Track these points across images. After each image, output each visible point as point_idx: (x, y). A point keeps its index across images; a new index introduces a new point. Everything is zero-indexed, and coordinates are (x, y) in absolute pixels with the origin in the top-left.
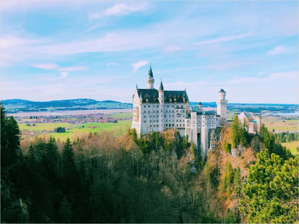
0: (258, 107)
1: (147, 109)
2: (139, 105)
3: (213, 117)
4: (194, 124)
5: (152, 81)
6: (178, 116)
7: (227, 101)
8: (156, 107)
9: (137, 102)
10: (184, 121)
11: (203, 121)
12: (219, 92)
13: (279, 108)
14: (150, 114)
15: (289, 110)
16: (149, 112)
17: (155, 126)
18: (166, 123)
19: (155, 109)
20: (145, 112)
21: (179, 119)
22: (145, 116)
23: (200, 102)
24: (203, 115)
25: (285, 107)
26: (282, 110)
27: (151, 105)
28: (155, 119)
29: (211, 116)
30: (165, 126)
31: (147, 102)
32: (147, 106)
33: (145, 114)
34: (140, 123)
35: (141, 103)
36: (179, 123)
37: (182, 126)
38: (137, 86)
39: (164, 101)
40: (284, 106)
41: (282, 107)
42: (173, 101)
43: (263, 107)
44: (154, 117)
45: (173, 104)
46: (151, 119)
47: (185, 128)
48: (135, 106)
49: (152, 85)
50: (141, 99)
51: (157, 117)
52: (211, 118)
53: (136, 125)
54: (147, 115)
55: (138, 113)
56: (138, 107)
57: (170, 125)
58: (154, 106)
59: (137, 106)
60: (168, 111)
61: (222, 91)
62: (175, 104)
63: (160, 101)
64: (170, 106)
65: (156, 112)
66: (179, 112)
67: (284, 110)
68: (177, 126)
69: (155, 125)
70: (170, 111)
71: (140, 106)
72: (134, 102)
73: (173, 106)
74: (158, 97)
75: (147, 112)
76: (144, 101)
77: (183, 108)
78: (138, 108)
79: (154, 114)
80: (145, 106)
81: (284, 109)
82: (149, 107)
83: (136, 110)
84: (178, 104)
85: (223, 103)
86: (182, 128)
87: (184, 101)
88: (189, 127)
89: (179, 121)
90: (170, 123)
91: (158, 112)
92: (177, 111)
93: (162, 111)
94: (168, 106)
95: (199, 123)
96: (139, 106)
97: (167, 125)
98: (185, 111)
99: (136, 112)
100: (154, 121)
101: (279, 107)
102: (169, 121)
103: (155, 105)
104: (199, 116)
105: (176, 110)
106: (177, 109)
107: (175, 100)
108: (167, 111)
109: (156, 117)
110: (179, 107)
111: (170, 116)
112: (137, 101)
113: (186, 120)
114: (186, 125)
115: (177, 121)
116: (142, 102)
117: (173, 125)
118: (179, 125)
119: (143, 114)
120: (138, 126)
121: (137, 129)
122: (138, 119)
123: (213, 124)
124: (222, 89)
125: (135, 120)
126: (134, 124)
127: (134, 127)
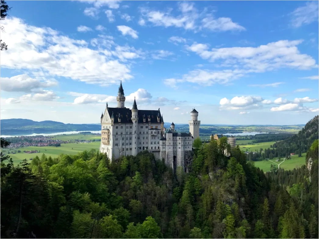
0: (208, 127)
1: (120, 130)
2: (110, 125)
3: (189, 138)
4: (170, 147)
5: (122, 99)
6: (152, 138)
7: (200, 121)
8: (129, 128)
9: (107, 122)
10: (158, 143)
11: (179, 144)
12: (191, 112)
14: (123, 136)
15: (237, 131)
16: (122, 133)
17: (128, 150)
18: (140, 146)
19: (128, 130)
20: (117, 134)
21: (153, 141)
22: (117, 138)
23: (173, 123)
24: (179, 136)
27: (124, 126)
28: (127, 141)
29: (187, 137)
30: (139, 149)
31: (119, 123)
32: (119, 127)
33: (117, 136)
34: (110, 147)
35: (113, 124)
36: (153, 146)
37: (157, 148)
38: (108, 104)
39: (137, 121)
40: (233, 127)
41: (231, 128)
42: (147, 122)
43: (212, 127)
44: (127, 139)
45: (147, 125)
46: (124, 141)
47: (160, 151)
48: (104, 127)
49: (123, 104)
50: (113, 119)
51: (131, 139)
52: (187, 139)
53: (105, 149)
54: (119, 137)
55: (109, 136)
56: (108, 128)
57: (144, 147)
58: (127, 128)
59: (107, 127)
60: (142, 133)
61: (195, 111)
62: (150, 124)
63: (134, 121)
64: (144, 127)
65: (129, 133)
66: (153, 133)
68: (152, 149)
69: (128, 149)
70: (144, 133)
71: (112, 127)
72: (102, 122)
73: (147, 127)
74: (131, 117)
75: (119, 133)
76: (116, 122)
77: (157, 129)
78: (108, 130)
79: (127, 136)
80: (117, 128)
81: (233, 129)
82: (122, 127)
83: (107, 131)
84: (152, 125)
85: (196, 123)
86: (157, 151)
87: (158, 121)
88: (164, 150)
89: (153, 143)
90: (144, 145)
91: (131, 133)
92: (152, 132)
93: (135, 132)
94: (142, 127)
95: (175, 145)
96: (110, 127)
97: (140, 148)
98: (160, 133)
99: (106, 134)
100: (127, 144)
101: (227, 127)
102: (142, 143)
103: (128, 125)
104: (174, 137)
105: (150, 131)
106: (152, 130)
107: (149, 120)
108: (140, 133)
109: (129, 139)
110: (153, 128)
111: (144, 138)
112: (107, 120)
113: (161, 142)
114: (161, 147)
115: (152, 143)
116: (114, 123)
117: (147, 148)
118: (154, 148)
119: (115, 136)
120: (109, 149)
121: (108, 153)
122: (109, 141)
123: (189, 146)
124: (194, 109)
125: (104, 144)
126: (103, 148)
127: (103, 151)
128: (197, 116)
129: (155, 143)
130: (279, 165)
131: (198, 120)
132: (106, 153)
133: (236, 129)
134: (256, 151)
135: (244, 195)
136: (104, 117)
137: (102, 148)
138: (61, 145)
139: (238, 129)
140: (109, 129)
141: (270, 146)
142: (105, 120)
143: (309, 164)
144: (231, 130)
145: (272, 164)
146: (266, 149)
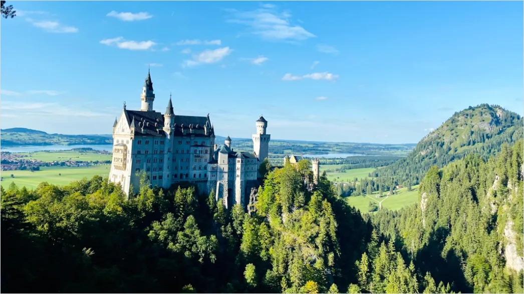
0: (279, 144)
1: (143, 147)
2: (129, 139)
3: (252, 162)
4: (224, 174)
5: (150, 97)
6: (196, 160)
7: (270, 135)
8: (159, 143)
9: (123, 133)
10: (205, 168)
11: (238, 169)
12: (257, 121)
13: (308, 147)
14: (148, 156)
15: (320, 150)
16: (147, 152)
17: (156, 179)
18: (175, 172)
19: (157, 147)
20: (139, 153)
21: (198, 164)
22: (139, 159)
23: (229, 137)
24: (238, 158)
25: (315, 146)
26: (311, 150)
27: (150, 140)
28: (155, 165)
29: (250, 160)
30: (174, 177)
31: (143, 135)
32: (143, 142)
33: (139, 156)
34: (128, 173)
35: (133, 137)
36: (197, 172)
37: (203, 175)
38: (126, 105)
39: (173, 133)
40: (314, 144)
41: (312, 146)
42: (188, 134)
43: (285, 144)
44: (155, 161)
45: (188, 139)
46: (149, 164)
47: (207, 181)
48: (118, 141)
49: (150, 106)
50: (133, 129)
51: (161, 161)
53: (118, 177)
54: (142, 158)
55: (125, 155)
56: (125, 143)
57: (181, 175)
58: (156, 143)
59: (123, 141)
60: (180, 152)
61: (262, 119)
62: (192, 138)
63: (167, 133)
64: (184, 142)
65: (158, 152)
66: (198, 152)
67: (314, 150)
68: (195, 177)
69: (156, 177)
70: (183, 151)
71: (131, 142)
72: (115, 133)
73: (188, 142)
74: (164, 126)
75: (143, 152)
76: (137, 133)
77: (205, 146)
78: (125, 146)
79: (155, 156)
80: (139, 142)
81: (315, 148)
82: (147, 143)
83: (122, 148)
84: (197, 139)
85: (263, 139)
86: (202, 181)
87: (206, 134)
88: (214, 179)
89: (197, 168)
90: (182, 172)
91: (162, 152)
92: (195, 151)
93: (169, 151)
94: (180, 143)
95: (231, 172)
96: (128, 142)
97: (176, 176)
98: (209, 152)
99: (121, 152)
100: (155, 170)
101: (307, 145)
102: (179, 168)
103: (158, 140)
104: (231, 160)
105: (193, 149)
106: (195, 148)
107: (192, 131)
108: (177, 152)
109: (158, 161)
110: (198, 144)
111: (182, 160)
112: (123, 130)
113: (209, 166)
114: (209, 174)
115: (194, 169)
116: (135, 135)
117: (187, 175)
118: (197, 176)
119: (136, 156)
120: (125, 177)
121: (122, 183)
122: (125, 165)
123: (252, 173)
124: (262, 117)
125: (117, 167)
126: (115, 175)
127: (115, 181)
128: (265, 127)
129: (200, 168)
130: (380, 203)
131: (267, 133)
132: (120, 183)
133: (320, 149)
134: (348, 181)
135: (332, 250)
136: (118, 126)
137: (113, 175)
138: (40, 168)
139: (322, 149)
140: (127, 145)
141: (367, 175)
142: (121, 130)
143: (422, 202)
144: (313, 149)
145: (371, 201)
146: (362, 179)
